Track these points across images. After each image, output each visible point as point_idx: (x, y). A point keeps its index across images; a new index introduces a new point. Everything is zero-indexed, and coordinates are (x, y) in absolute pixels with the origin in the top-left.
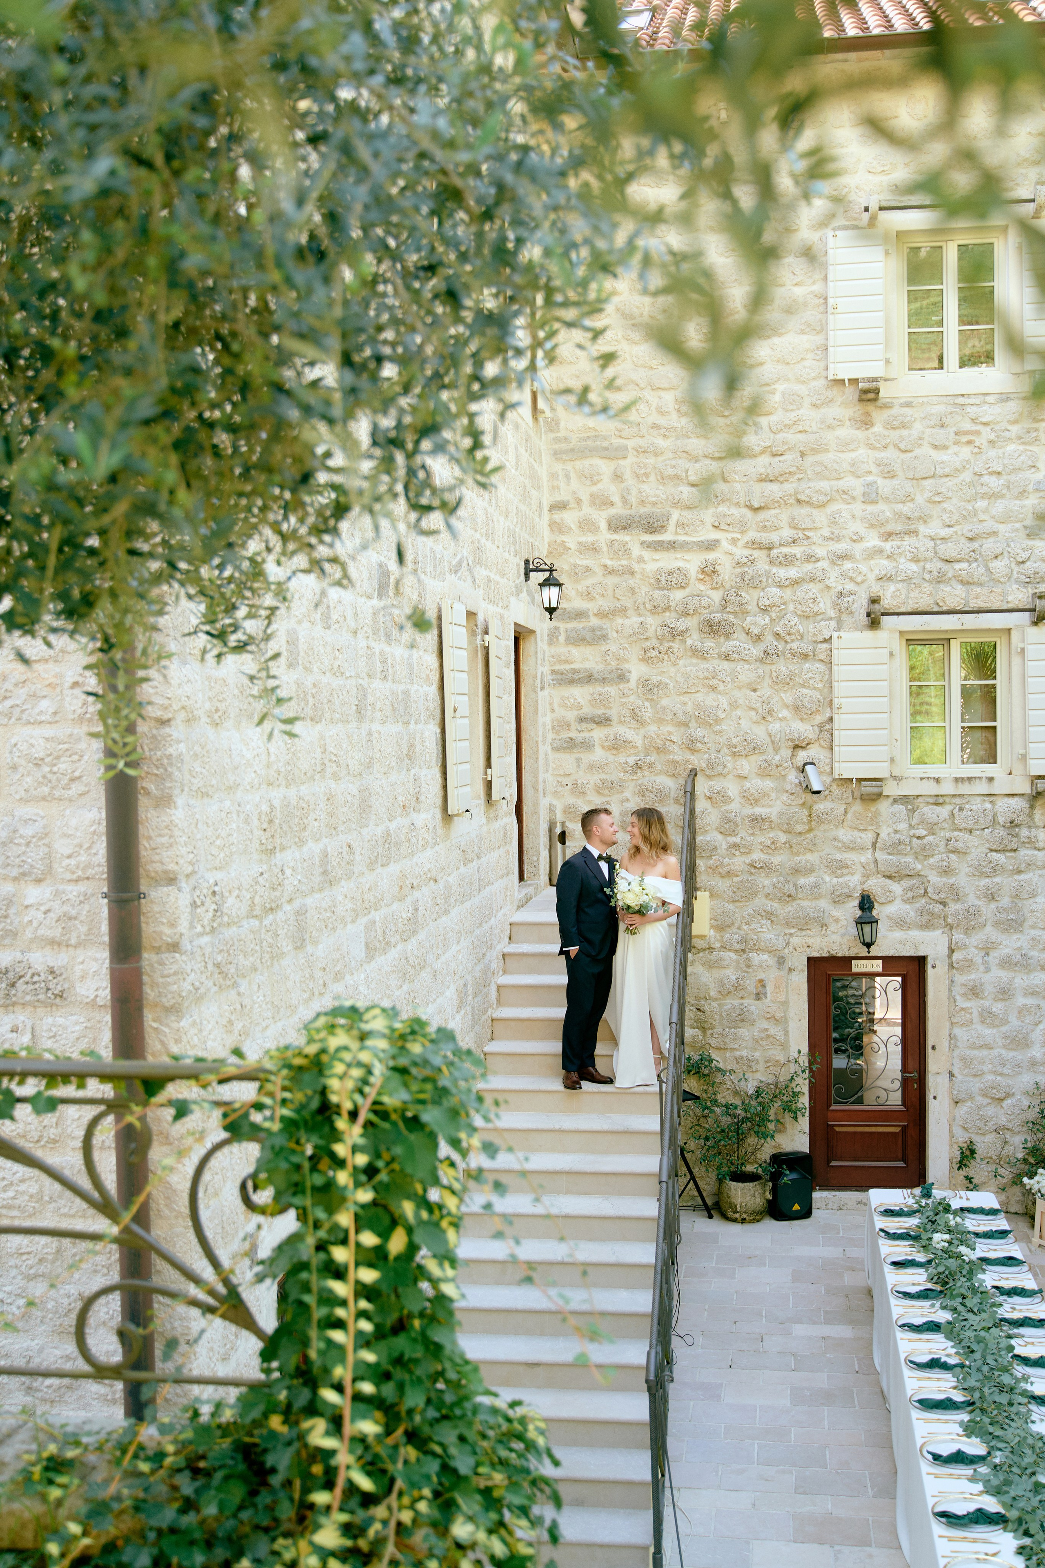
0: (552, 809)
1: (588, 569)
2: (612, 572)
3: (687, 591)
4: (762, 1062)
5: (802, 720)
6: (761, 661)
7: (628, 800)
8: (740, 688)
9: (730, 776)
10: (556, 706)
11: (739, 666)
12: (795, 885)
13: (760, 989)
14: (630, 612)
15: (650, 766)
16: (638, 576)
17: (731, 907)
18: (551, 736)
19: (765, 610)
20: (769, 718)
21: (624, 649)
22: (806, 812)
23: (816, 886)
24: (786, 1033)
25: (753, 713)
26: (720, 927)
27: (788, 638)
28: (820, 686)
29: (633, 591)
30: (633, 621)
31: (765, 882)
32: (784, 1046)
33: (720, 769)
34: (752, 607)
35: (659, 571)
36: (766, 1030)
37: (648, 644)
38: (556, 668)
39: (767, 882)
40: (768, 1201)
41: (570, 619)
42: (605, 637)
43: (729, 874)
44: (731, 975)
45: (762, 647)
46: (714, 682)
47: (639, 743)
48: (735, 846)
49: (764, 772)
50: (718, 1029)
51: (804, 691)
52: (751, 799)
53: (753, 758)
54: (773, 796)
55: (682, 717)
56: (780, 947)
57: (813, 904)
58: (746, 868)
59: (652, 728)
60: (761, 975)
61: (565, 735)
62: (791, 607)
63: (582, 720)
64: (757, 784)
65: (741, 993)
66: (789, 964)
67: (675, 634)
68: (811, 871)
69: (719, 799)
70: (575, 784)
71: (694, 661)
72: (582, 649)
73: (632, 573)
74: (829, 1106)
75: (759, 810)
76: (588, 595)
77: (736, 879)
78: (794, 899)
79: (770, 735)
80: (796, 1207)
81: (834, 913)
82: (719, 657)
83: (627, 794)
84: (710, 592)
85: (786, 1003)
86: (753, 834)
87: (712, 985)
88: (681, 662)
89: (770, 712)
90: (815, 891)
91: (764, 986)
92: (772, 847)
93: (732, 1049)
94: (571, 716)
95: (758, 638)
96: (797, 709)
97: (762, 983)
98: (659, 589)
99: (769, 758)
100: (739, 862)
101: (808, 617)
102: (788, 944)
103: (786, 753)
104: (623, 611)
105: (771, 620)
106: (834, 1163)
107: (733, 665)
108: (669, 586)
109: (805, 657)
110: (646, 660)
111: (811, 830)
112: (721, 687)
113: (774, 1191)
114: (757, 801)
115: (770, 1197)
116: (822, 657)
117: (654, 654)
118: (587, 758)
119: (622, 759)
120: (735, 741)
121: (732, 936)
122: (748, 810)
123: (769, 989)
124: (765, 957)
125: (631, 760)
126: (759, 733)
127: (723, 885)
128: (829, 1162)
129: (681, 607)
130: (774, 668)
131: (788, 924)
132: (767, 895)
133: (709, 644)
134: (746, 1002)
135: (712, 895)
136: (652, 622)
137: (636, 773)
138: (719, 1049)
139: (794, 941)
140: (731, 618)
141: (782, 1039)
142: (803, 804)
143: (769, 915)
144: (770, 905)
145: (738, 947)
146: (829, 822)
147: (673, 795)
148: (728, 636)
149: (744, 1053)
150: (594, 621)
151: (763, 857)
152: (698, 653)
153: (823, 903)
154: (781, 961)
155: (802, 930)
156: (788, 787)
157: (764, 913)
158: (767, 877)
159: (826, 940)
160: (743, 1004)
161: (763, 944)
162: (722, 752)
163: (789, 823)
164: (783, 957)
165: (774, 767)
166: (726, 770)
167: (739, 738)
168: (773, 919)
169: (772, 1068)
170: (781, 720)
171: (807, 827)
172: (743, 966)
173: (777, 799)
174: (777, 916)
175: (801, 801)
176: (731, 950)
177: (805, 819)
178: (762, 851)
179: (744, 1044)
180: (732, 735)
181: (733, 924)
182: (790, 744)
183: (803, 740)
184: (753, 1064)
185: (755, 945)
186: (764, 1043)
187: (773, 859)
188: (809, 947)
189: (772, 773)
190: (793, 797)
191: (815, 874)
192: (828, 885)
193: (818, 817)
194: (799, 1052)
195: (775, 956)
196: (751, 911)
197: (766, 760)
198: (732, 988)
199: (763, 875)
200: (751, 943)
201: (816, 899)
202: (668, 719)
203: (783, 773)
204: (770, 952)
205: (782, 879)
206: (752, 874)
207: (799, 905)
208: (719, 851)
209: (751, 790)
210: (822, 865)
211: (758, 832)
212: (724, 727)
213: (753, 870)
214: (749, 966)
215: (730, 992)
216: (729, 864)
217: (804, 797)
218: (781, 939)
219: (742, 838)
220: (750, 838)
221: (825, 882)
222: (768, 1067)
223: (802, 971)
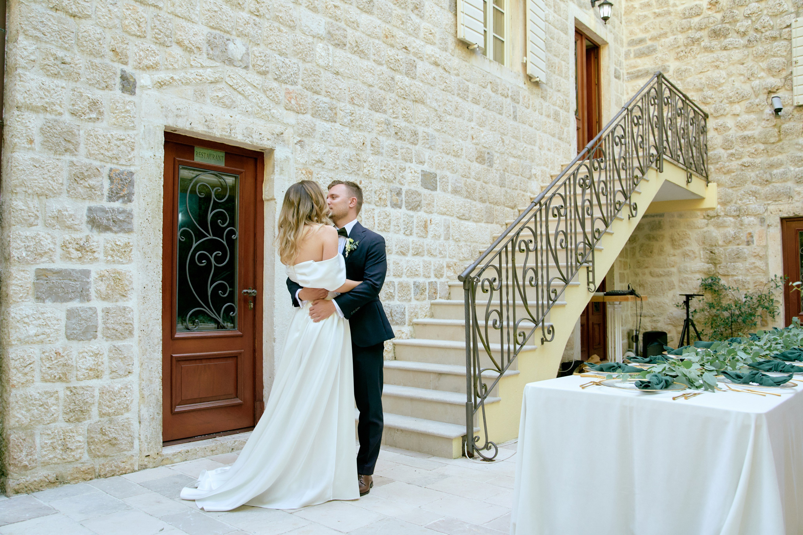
1: (645, 16)
2: (658, 15)
3: (702, 16)
4: (751, 283)
5: (773, 76)
6: (746, 46)
8: (733, 64)
9: (729, 115)
10: (629, 91)
11: (732, 52)
12: (771, 174)
13: (750, 239)
14: (669, 34)
16: (673, 14)
17: (730, 191)
19: (748, 17)
20: (752, 79)
21: (666, 54)
22: (776, 130)
23: (785, 173)
24: (767, 265)
25: (742, 77)
26: (724, 203)
27: (763, 30)
28: (785, 54)
29: (670, 22)
30: (671, 38)
31: (751, 174)
32: (766, 273)
33: (722, 112)
34: (740, 17)
35: (685, 9)
36: (754, 263)
37: (679, 50)
38: (629, 71)
39: (752, 174)
41: (637, 44)
42: (655, 50)
43: (729, 172)
44: (731, 231)
45: (747, 38)
46: (718, 63)
48: (732, 155)
49: (749, 110)
50: (724, 264)
51: (774, 59)
52: (742, 127)
53: (742, 103)
54: (756, 123)
55: (699, 86)
56: (761, 212)
57: (783, 184)
58: (739, 167)
60: (750, 230)
62: (765, 12)
64: (745, 118)
65: (738, 242)
66: (768, 222)
67: (695, 41)
68: (781, 164)
69: (722, 129)
71: (706, 54)
72: (643, 59)
73: (669, 13)
75: (746, 133)
76: (646, 30)
77: (733, 174)
78: (770, 183)
79: (752, 88)
81: (797, 189)
82: (721, 49)
84: (715, 15)
85: (766, 247)
86: (743, 147)
87: (719, 238)
88: (698, 56)
89: (752, 74)
90: (784, 178)
91: (752, 237)
92: (755, 154)
93: (733, 275)
95: (744, 34)
96: (769, 70)
97: (751, 235)
98: (685, 18)
99: (752, 101)
100: (735, 164)
101: (776, 15)
102: (766, 210)
103: (763, 97)
104: (666, 34)
105: (753, 22)
107: (728, 52)
108: (691, 16)
109: (774, 39)
110: (677, 59)
111: (780, 140)
112: (722, 66)
114: (745, 128)
116: (786, 37)
117: (682, 54)
120: (730, 95)
121: (731, 208)
122: (741, 133)
123: (755, 238)
124: (752, 219)
126: (746, 88)
127: (725, 179)
129: (698, 26)
130: (754, 49)
131: (766, 198)
132: (753, 182)
133: (714, 43)
134: (741, 247)
135: (718, 185)
136: (681, 38)
138: (724, 275)
139: (771, 208)
140: (728, 26)
141: (764, 268)
142: (775, 126)
143: (754, 194)
144: (754, 188)
145: (735, 214)
146: (792, 134)
148: (725, 36)
149: (740, 278)
150: (649, 43)
151: (749, 159)
152: (707, 49)
153: (790, 184)
154: (762, 221)
155: (775, 201)
156: (765, 117)
157: (750, 193)
158: (752, 171)
159: (792, 205)
160: (738, 248)
161: (750, 211)
162: (723, 102)
163: (766, 138)
164: (763, 218)
165: (755, 106)
166: (726, 112)
167: (733, 93)
168: (756, 196)
169: (758, 287)
170: (759, 78)
171: (777, 139)
172: (738, 225)
173: (758, 125)
174: (759, 194)
175: (773, 124)
176: (730, 216)
177: (776, 134)
178: (749, 156)
179: (740, 272)
180: (729, 92)
181: (731, 201)
182: (765, 91)
183: (774, 88)
184: (746, 284)
185: (745, 212)
186: (753, 271)
187: (755, 160)
188: (780, 211)
189: (754, 110)
190: (768, 122)
191: (783, 167)
192: (792, 172)
193: (785, 131)
194: (776, 276)
195: (758, 218)
196: (743, 192)
197: (750, 103)
198: (731, 239)
199: (750, 170)
200: (743, 211)
201: (784, 181)
202: (691, 88)
203: (761, 109)
204: (755, 216)
205: (762, 171)
206: (743, 170)
207: (773, 186)
208: (722, 159)
209: (741, 121)
210: (788, 161)
211: (746, 145)
212: (724, 88)
213: (743, 168)
214: (742, 225)
215: (730, 242)
216: (728, 166)
217: (775, 121)
218: (762, 207)
219: (736, 150)
220: (741, 150)
221: (791, 171)
222: (755, 286)
223: (776, 226)
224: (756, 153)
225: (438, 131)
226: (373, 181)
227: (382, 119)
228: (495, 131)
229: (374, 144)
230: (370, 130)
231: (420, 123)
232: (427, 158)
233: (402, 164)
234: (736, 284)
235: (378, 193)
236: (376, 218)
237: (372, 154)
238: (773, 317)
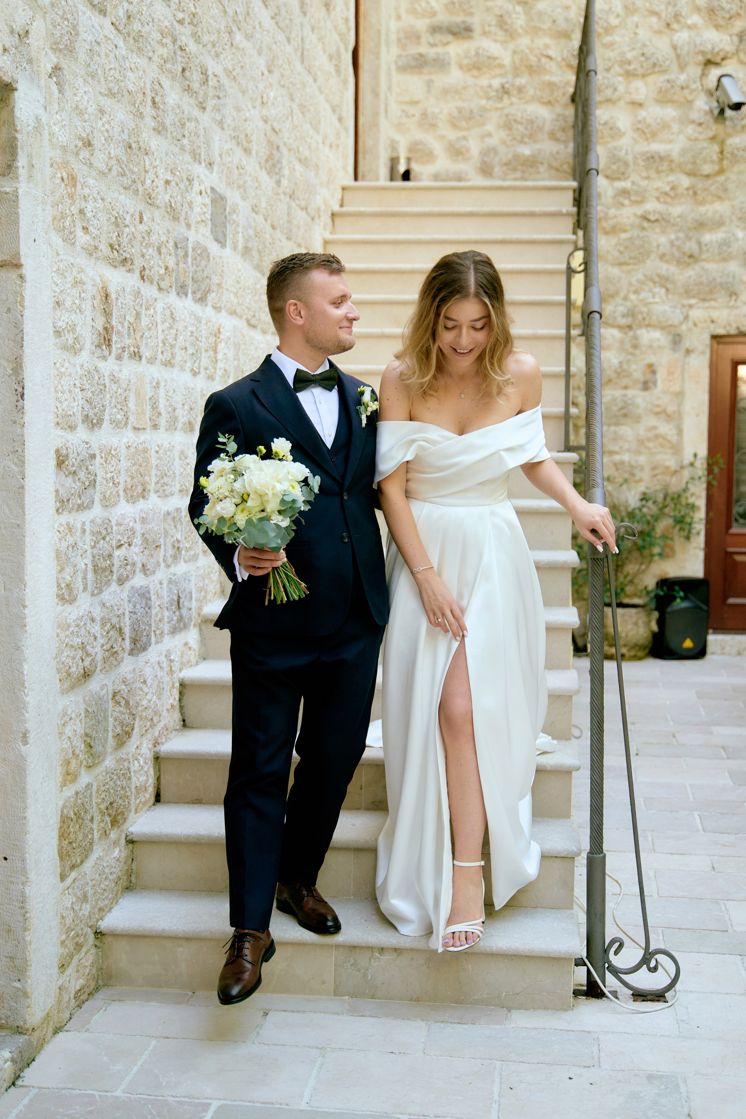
0: (393, 146)
4: (648, 469)
5: (717, 27)
7: (489, 135)
9: (621, 103)
10: (403, 12)
12: (699, 243)
13: (649, 376)
15: (520, 90)
18: (395, 51)
20: (675, 26)
22: (716, 148)
23: (726, 243)
24: (680, 432)
25: (654, 19)
31: (661, 239)
32: (677, 449)
36: (654, 428)
39: (663, 240)
40: (655, 635)
43: (615, 230)
44: (612, 358)
47: (507, 60)
48: (624, 192)
49: (665, 98)
52: (647, 132)
53: (651, 79)
54: (675, 127)
55: (563, 25)
56: (676, 322)
57: (722, 266)
58: (637, 221)
59: (524, 42)
60: (651, 359)
61: (414, 50)
63: (435, 30)
64: (654, 113)
65: (625, 382)
66: (687, 343)
68: (720, 224)
69: (606, 132)
70: (424, 115)
74: (729, 526)
75: (657, 147)
77: (623, 236)
78: (697, 261)
79: (675, 48)
80: (688, 644)
83: (490, 127)
85: (680, 395)
86: (648, 178)
89: (677, 16)
90: (724, 252)
91: (654, 372)
93: (611, 453)
94: (422, 25)
96: (711, 11)
97: (651, 369)
99: (673, 77)
100: (628, 214)
102: (686, 318)
103: (694, 71)
106: (732, 601)
111: (721, 171)
113: (661, 622)
114: (654, 134)
115: (655, 627)
118: (441, 80)
119: (484, 81)
120: (629, 56)
121: (617, 308)
122: (644, 147)
123: (661, 376)
124: (657, 334)
125: (496, 83)
126: (663, 46)
127: (606, 244)
128: (725, 598)
131: (687, 293)
132: (662, 257)
134: (630, 393)
137: (501, 99)
139: (696, 314)
141: (674, 439)
142: (713, 139)
143: (664, 282)
144: (664, 268)
145: (622, 321)
147: (547, 128)
149: (626, 457)
151: (659, 207)
153: (734, 266)
154: (677, 340)
155: (704, 300)
156: (695, 115)
157: (657, 279)
158: (663, 232)
159: (735, 312)
160: (625, 395)
161: (654, 318)
162: (612, 71)
163: (694, 163)
164: (679, 335)
165: (678, 89)
166: (617, 94)
167: (634, 53)
168: (669, 286)
169: (659, 477)
170: (689, 27)
171: (716, 168)
172: (628, 346)
173: (680, 132)
174: (674, 282)
175: (711, 134)
176: (613, 326)
177: (715, 157)
178: (658, 199)
179: (626, 446)
180: (626, 49)
181: (617, 293)
182: (701, 58)
183: (718, 53)
184: (637, 472)
185: (644, 319)
186: (651, 445)
187: (671, 209)
188: (713, 322)
189: (675, 98)
190: (700, 129)
191: (724, 228)
192: (741, 242)
193: (732, 154)
194: (695, 455)
195: (669, 333)
196: (640, 276)
197: (668, 81)
198: (613, 376)
199: (658, 230)
200: (640, 317)
201: (725, 260)
202: (545, 27)
203: (690, 98)
204: (663, 328)
205: (682, 235)
206: (643, 229)
207: (703, 268)
208: (603, 200)
209: (649, 120)
210: (734, 218)
211: (653, 174)
212: (616, 38)
213: (646, 224)
214: (635, 347)
215: (610, 381)
216: (615, 217)
217: (715, 128)
218: (678, 311)
219: (633, 183)
220: (644, 183)
221: (737, 239)
222: (655, 476)
223: (703, 353)
224: (672, 194)
225: (228, 73)
226: (157, 213)
227: (167, 23)
228: (283, 86)
229: (157, 100)
230: (150, 54)
231: (210, 46)
232: (217, 152)
233: (190, 167)
234: (617, 469)
235: (164, 250)
236: (160, 328)
237: (154, 129)
238: (688, 538)
